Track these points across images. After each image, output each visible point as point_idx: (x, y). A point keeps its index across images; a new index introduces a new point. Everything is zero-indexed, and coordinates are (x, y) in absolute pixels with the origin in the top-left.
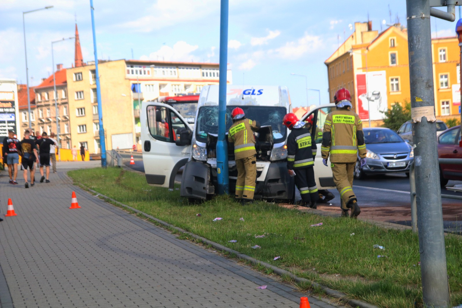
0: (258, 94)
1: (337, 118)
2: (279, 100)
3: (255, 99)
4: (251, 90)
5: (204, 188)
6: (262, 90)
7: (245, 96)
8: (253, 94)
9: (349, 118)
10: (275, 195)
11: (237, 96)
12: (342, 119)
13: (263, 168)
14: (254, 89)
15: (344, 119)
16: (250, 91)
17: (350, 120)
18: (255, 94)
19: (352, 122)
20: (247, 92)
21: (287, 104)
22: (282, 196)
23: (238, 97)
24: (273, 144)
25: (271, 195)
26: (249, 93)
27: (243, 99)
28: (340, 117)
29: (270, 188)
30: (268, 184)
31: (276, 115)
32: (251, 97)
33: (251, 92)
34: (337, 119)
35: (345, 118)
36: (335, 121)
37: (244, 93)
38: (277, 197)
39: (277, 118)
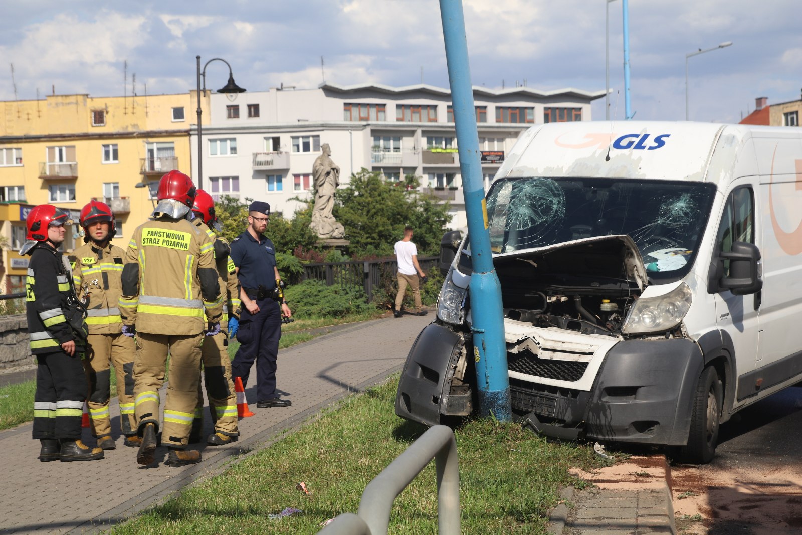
0: (651, 148)
1: (150, 235)
2: (703, 164)
3: (640, 159)
4: (637, 136)
5: (436, 400)
6: (668, 136)
7: (614, 153)
8: (639, 146)
9: (178, 237)
10: (625, 431)
11: (595, 153)
12: (161, 239)
13: (591, 354)
14: (647, 133)
15: (165, 238)
16: (633, 139)
17: (180, 241)
18: (643, 148)
19: (182, 245)
20: (624, 143)
21: (723, 174)
22: (650, 436)
23: (597, 155)
24: (644, 287)
25: (612, 430)
26: (630, 144)
27: (608, 159)
28: (156, 234)
29: (608, 410)
30: (606, 398)
31: (680, 205)
32: (631, 154)
33: (636, 140)
34: (150, 237)
35: (168, 235)
36: (146, 240)
37: (617, 145)
38: (635, 437)
39: (681, 214)
